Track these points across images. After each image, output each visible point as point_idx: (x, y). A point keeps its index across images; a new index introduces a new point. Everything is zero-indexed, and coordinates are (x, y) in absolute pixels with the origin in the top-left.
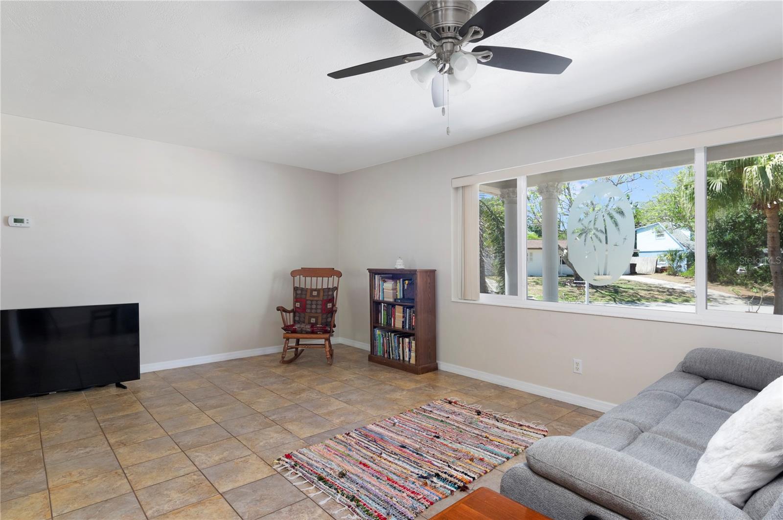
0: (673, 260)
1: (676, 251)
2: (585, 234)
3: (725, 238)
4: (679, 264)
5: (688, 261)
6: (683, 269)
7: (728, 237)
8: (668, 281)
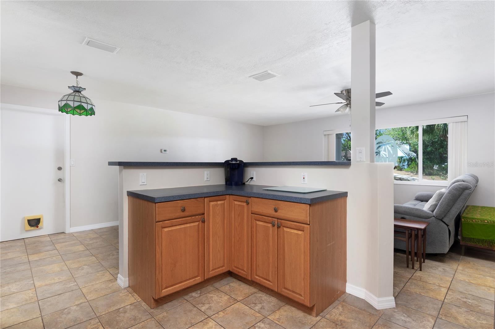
0: (400, 162)
1: (402, 157)
2: (379, 154)
3: (428, 150)
4: (403, 164)
5: (408, 163)
6: (405, 167)
7: (429, 149)
8: (398, 174)
